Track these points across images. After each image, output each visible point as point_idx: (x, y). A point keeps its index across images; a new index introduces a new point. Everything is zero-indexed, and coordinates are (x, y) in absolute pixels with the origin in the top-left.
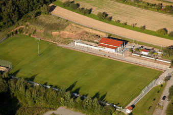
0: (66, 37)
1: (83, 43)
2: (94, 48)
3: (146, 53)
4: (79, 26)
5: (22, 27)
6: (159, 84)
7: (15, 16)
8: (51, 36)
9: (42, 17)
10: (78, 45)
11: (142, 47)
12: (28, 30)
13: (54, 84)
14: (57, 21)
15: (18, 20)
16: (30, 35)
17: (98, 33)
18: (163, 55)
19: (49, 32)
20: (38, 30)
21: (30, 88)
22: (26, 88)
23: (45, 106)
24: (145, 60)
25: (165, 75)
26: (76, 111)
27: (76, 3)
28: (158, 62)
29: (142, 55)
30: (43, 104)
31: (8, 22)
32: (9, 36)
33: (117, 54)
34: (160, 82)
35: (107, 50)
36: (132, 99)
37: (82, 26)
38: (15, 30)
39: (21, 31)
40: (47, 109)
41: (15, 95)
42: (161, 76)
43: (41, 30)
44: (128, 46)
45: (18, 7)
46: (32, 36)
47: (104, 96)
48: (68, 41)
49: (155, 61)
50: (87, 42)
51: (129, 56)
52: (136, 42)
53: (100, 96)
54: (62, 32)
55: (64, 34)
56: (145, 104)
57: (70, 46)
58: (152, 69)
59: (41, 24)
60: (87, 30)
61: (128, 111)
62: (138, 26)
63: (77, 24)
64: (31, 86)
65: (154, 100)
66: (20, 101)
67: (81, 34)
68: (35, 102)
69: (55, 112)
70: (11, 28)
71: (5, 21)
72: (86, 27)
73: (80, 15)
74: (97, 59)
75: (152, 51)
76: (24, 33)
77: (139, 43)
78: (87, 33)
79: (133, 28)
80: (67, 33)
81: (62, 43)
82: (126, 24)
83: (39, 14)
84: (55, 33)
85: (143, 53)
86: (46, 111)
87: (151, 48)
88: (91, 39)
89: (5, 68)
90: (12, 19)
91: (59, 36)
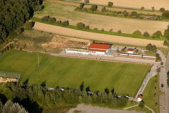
0: (55, 47)
1: (73, 50)
2: (85, 53)
5: (12, 43)
6: (154, 75)
7: (4, 34)
8: (41, 48)
9: (26, 33)
11: (126, 47)
14: (42, 35)
16: (21, 49)
17: (82, 41)
19: (39, 44)
20: (28, 44)
21: (47, 93)
24: (133, 58)
26: (94, 106)
28: (145, 58)
30: (62, 104)
32: (2, 52)
33: (107, 56)
34: (153, 73)
35: (97, 53)
37: (65, 36)
38: (6, 46)
39: (12, 46)
40: (69, 108)
44: (114, 48)
46: (23, 50)
48: (58, 50)
50: (77, 49)
54: (50, 43)
56: (150, 92)
57: (62, 54)
59: (28, 38)
60: (72, 39)
62: (115, 31)
63: (61, 35)
64: (48, 91)
65: (156, 88)
68: (54, 103)
72: (70, 37)
73: (60, 27)
74: (91, 62)
75: (135, 50)
76: (16, 48)
78: (72, 42)
80: (54, 43)
81: (54, 53)
82: (103, 30)
84: (44, 45)
85: (129, 52)
86: (68, 110)
87: (134, 48)
89: (15, 79)
90: (2, 37)
91: (48, 47)
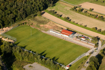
0: (46, 28)
1: (54, 31)
3: (84, 39)
4: (54, 23)
5: (27, 21)
6: (87, 55)
7: (24, 16)
8: (39, 27)
9: (37, 17)
10: (52, 32)
11: (83, 36)
12: (29, 23)
13: (34, 51)
14: (44, 20)
15: (25, 18)
17: (62, 27)
18: (92, 41)
19: (39, 25)
20: (34, 23)
21: (22, 52)
22: (20, 51)
23: (27, 61)
24: (83, 42)
25: (91, 51)
26: (42, 65)
27: (55, 11)
28: (89, 44)
29: (82, 40)
30: (27, 60)
31: (20, 18)
32: (19, 25)
33: (69, 38)
34: (87, 54)
35: (65, 36)
36: (71, 62)
37: (55, 23)
38: (23, 22)
39: (26, 23)
40: (28, 63)
41: (14, 55)
42: (89, 51)
43: (35, 23)
44: (76, 35)
45: (26, 12)
46: (30, 26)
47: (58, 59)
48: (47, 30)
49: (87, 44)
50: (56, 31)
51: (75, 40)
52: (80, 33)
53: (55, 59)
54: (45, 25)
55: (46, 26)
57: (47, 32)
58: (85, 47)
59: (36, 20)
61: (67, 68)
62: (83, 25)
64: (23, 51)
65: (82, 63)
66: (16, 58)
67: (54, 27)
68: (23, 59)
69: (31, 65)
70: (21, 21)
71: (18, 18)
72: (57, 23)
73: (56, 17)
74: (59, 40)
76: (27, 24)
77: (81, 34)
78: (57, 26)
79: (81, 26)
80: (47, 26)
81: (44, 31)
82: (77, 24)
83: (36, 15)
84: (41, 25)
85: (82, 39)
86: (27, 64)
87: (87, 37)
88: (58, 30)
89: (13, 41)
90: (22, 17)
91: (43, 27)
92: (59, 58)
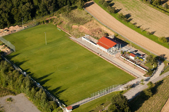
3: (133, 58)
4: (98, 24)
5: (55, 17)
8: (70, 28)
13: (33, 71)
14: (84, 16)
15: (54, 11)
18: (146, 62)
19: (71, 25)
20: (64, 22)
21: (10, 71)
22: (7, 70)
25: (134, 82)
26: (30, 100)
28: (137, 68)
29: (128, 59)
31: (44, 11)
32: (39, 23)
39: (52, 20)
42: (130, 82)
43: (66, 21)
46: (57, 26)
47: (63, 91)
49: (135, 67)
51: (118, 58)
54: (81, 26)
58: (128, 74)
65: (103, 104)
68: (8, 85)
69: (13, 97)
70: (44, 17)
71: (40, 11)
75: (141, 56)
76: (53, 23)
77: (136, 47)
78: (101, 30)
79: (143, 31)
80: (84, 27)
81: (74, 36)
83: (75, 8)
84: (75, 26)
85: (131, 57)
88: (99, 36)
92: (67, 90)
